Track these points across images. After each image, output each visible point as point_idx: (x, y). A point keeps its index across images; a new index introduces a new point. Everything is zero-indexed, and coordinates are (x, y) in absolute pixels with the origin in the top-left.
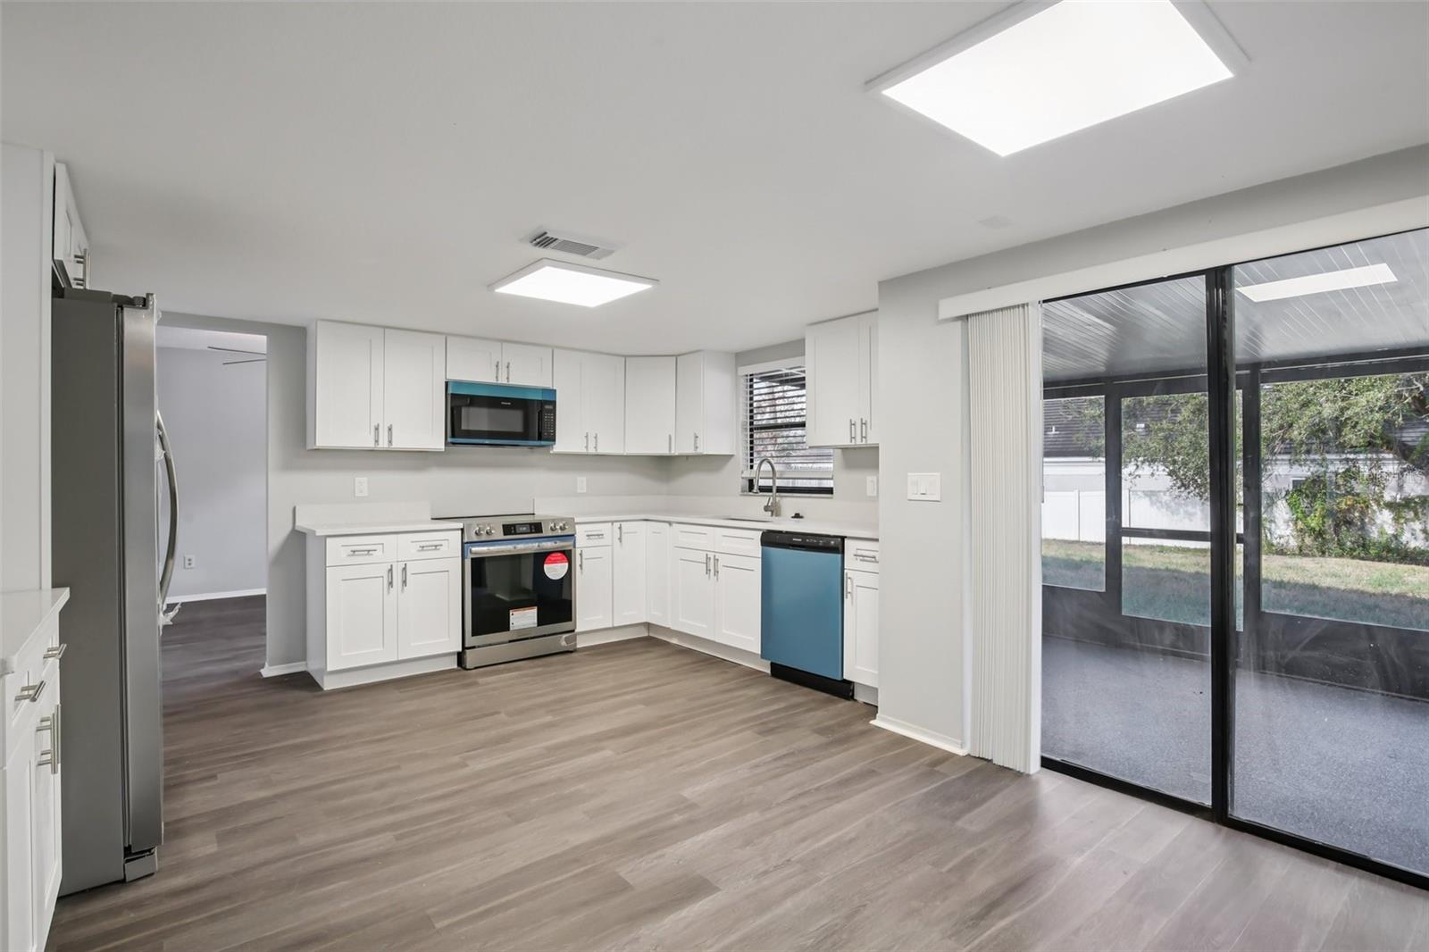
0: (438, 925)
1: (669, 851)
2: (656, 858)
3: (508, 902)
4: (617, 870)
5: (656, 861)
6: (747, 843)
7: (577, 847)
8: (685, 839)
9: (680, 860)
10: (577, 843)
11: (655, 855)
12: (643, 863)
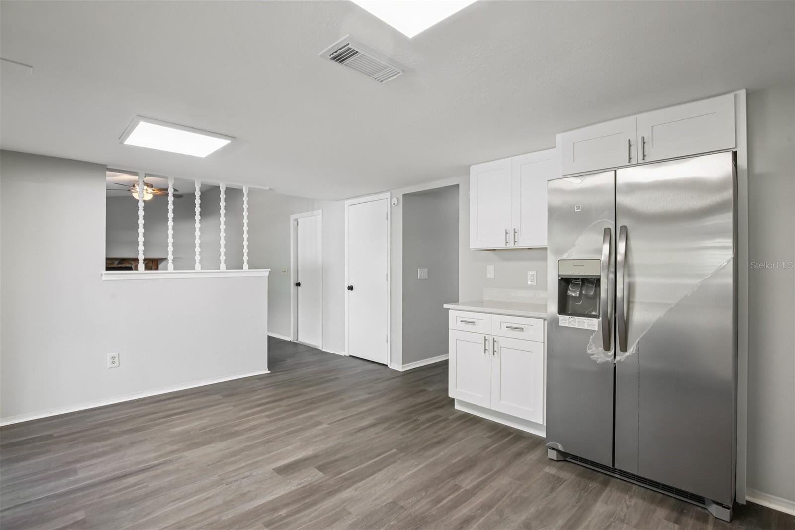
0: (394, 451)
1: (294, 488)
2: (303, 483)
3: (371, 460)
4: (323, 475)
5: (302, 481)
6: (244, 495)
7: (349, 487)
8: (283, 495)
9: (289, 483)
10: (348, 490)
11: (303, 484)
12: (309, 480)
